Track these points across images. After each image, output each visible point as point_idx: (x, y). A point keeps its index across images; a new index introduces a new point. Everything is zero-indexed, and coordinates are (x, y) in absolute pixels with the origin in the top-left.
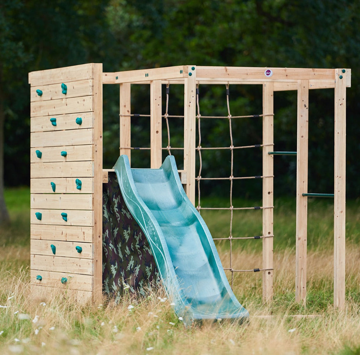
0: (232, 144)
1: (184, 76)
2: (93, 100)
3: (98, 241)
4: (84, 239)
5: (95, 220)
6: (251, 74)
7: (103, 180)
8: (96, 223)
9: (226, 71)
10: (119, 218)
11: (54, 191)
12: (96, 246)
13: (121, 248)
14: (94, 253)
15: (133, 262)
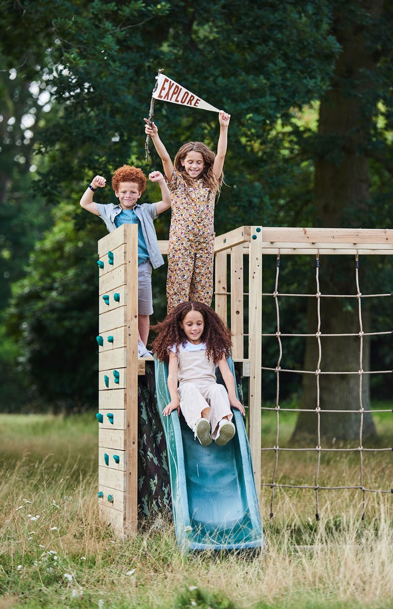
0: (361, 330)
1: (246, 239)
2: (126, 270)
3: (131, 449)
4: (120, 446)
5: (128, 422)
6: (339, 237)
7: (139, 371)
8: (128, 426)
9: (305, 233)
12: (129, 454)
14: (127, 463)
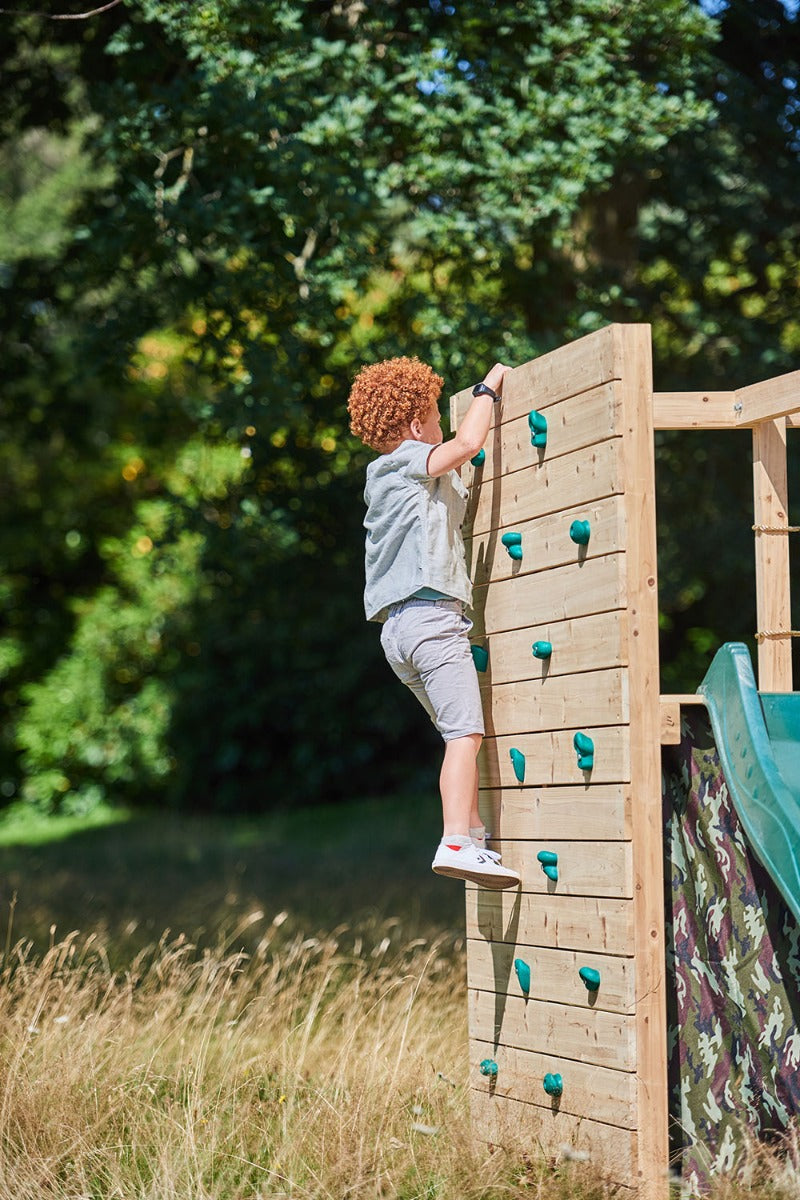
2: (620, 454)
3: (648, 950)
4: (605, 942)
5: (638, 875)
7: (664, 732)
8: (639, 887)
10: (726, 863)
11: (521, 778)
12: (644, 967)
13: (737, 969)
14: (636, 992)
15: (782, 1019)
